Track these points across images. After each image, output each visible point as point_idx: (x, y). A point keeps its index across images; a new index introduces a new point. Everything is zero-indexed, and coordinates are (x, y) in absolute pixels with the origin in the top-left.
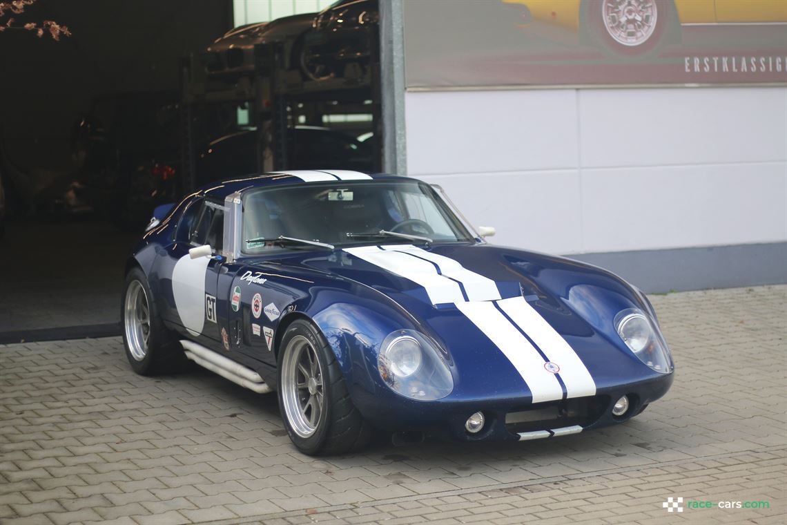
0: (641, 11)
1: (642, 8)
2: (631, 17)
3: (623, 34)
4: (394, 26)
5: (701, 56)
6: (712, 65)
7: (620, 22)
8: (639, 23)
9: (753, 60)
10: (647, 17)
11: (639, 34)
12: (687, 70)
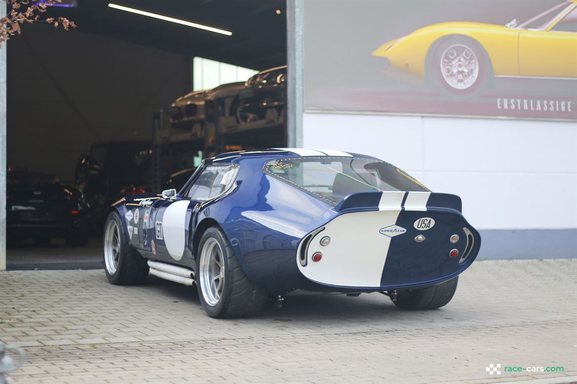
0: (467, 65)
1: (469, 63)
2: (460, 69)
3: (455, 81)
4: (297, 68)
5: (509, 98)
6: (516, 104)
7: (452, 73)
8: (466, 74)
9: (545, 102)
10: (472, 70)
11: (466, 81)
12: (499, 107)
